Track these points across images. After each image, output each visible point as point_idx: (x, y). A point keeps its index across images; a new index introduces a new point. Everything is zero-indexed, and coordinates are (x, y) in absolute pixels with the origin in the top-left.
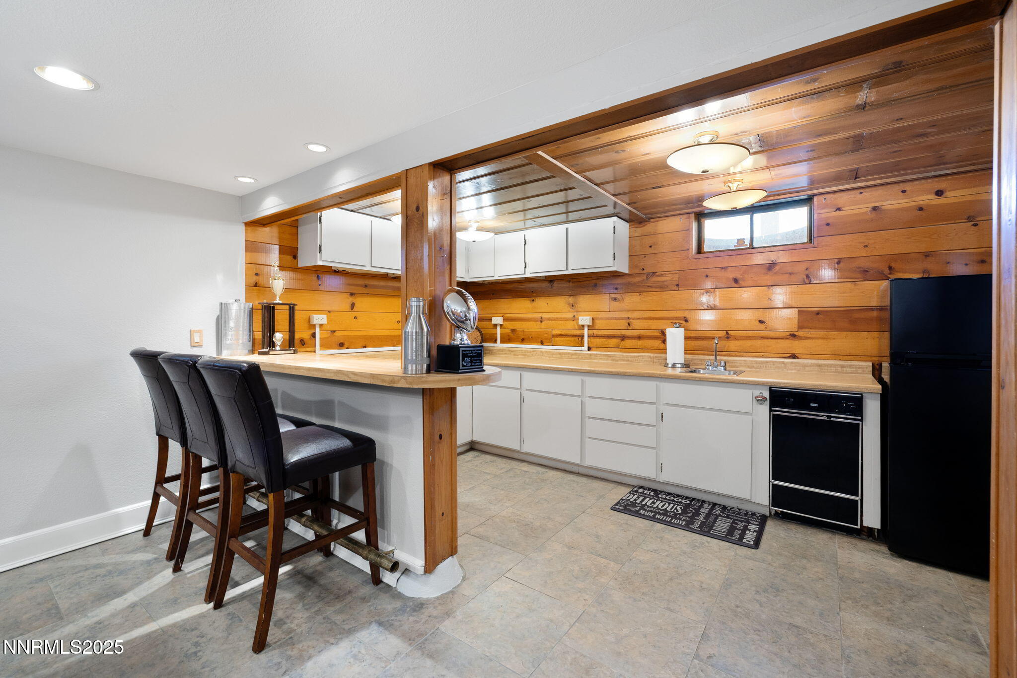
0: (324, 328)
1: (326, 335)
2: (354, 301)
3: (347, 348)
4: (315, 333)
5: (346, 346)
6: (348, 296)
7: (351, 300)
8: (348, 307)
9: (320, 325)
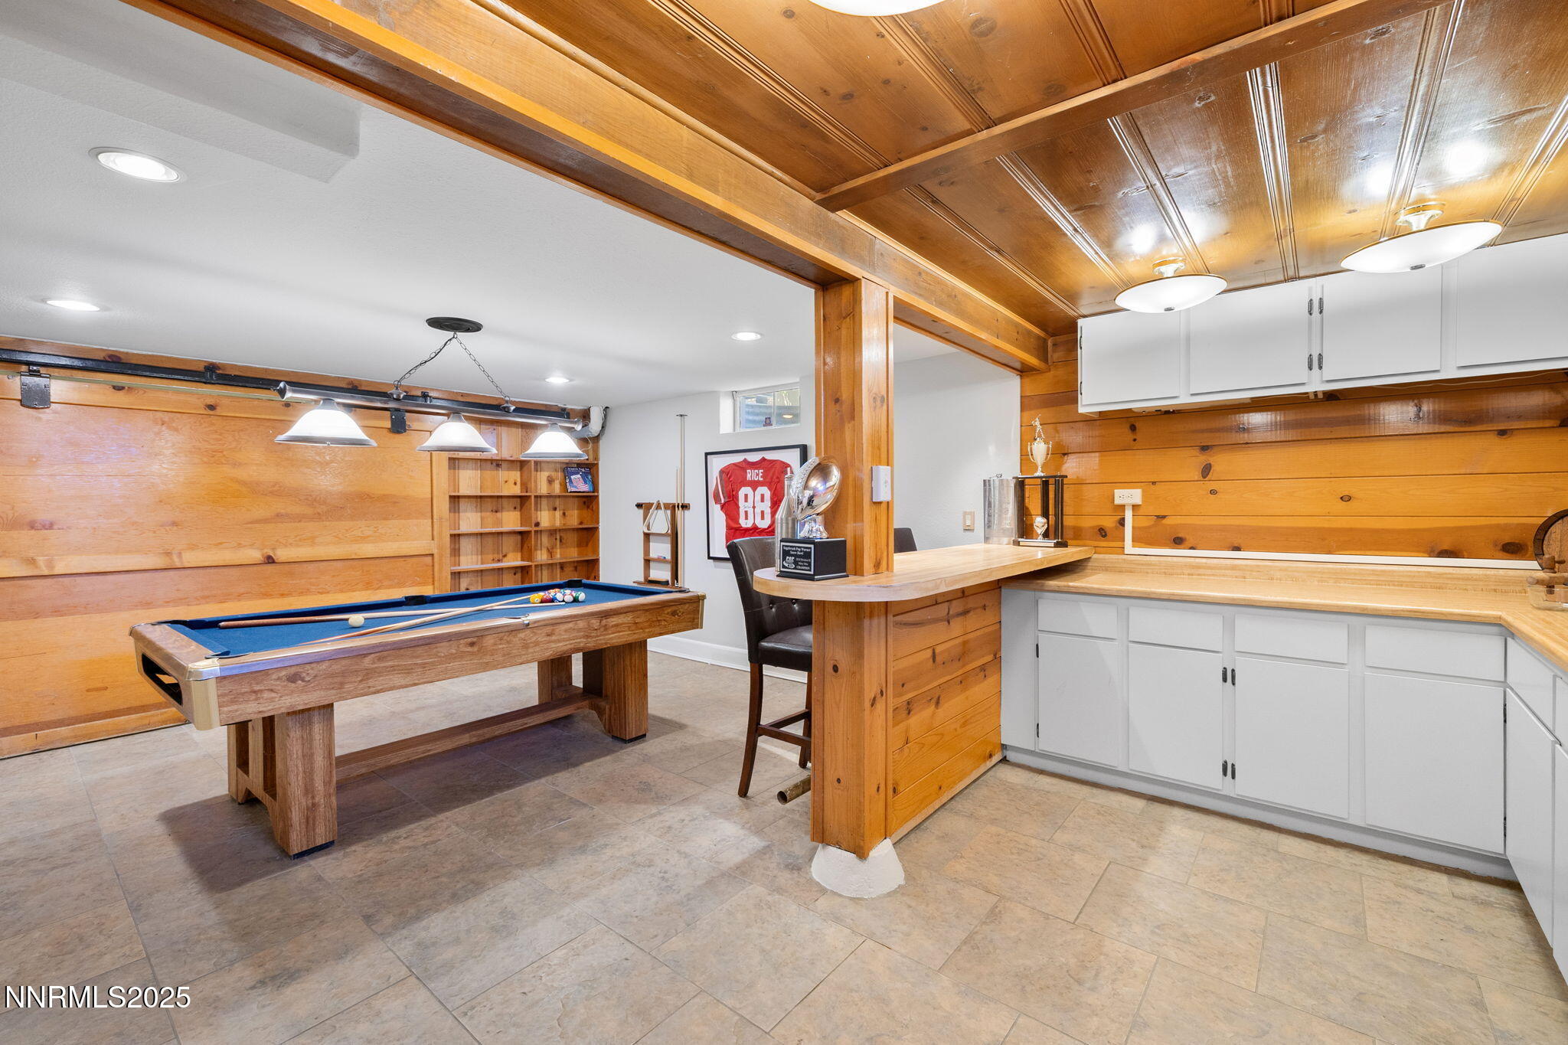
0: (1141, 511)
1: (1145, 522)
2: (1211, 460)
3: (1192, 548)
4: (1123, 519)
5: (1188, 544)
6: (1196, 452)
7: (1203, 459)
8: (1196, 475)
9: (1133, 506)
